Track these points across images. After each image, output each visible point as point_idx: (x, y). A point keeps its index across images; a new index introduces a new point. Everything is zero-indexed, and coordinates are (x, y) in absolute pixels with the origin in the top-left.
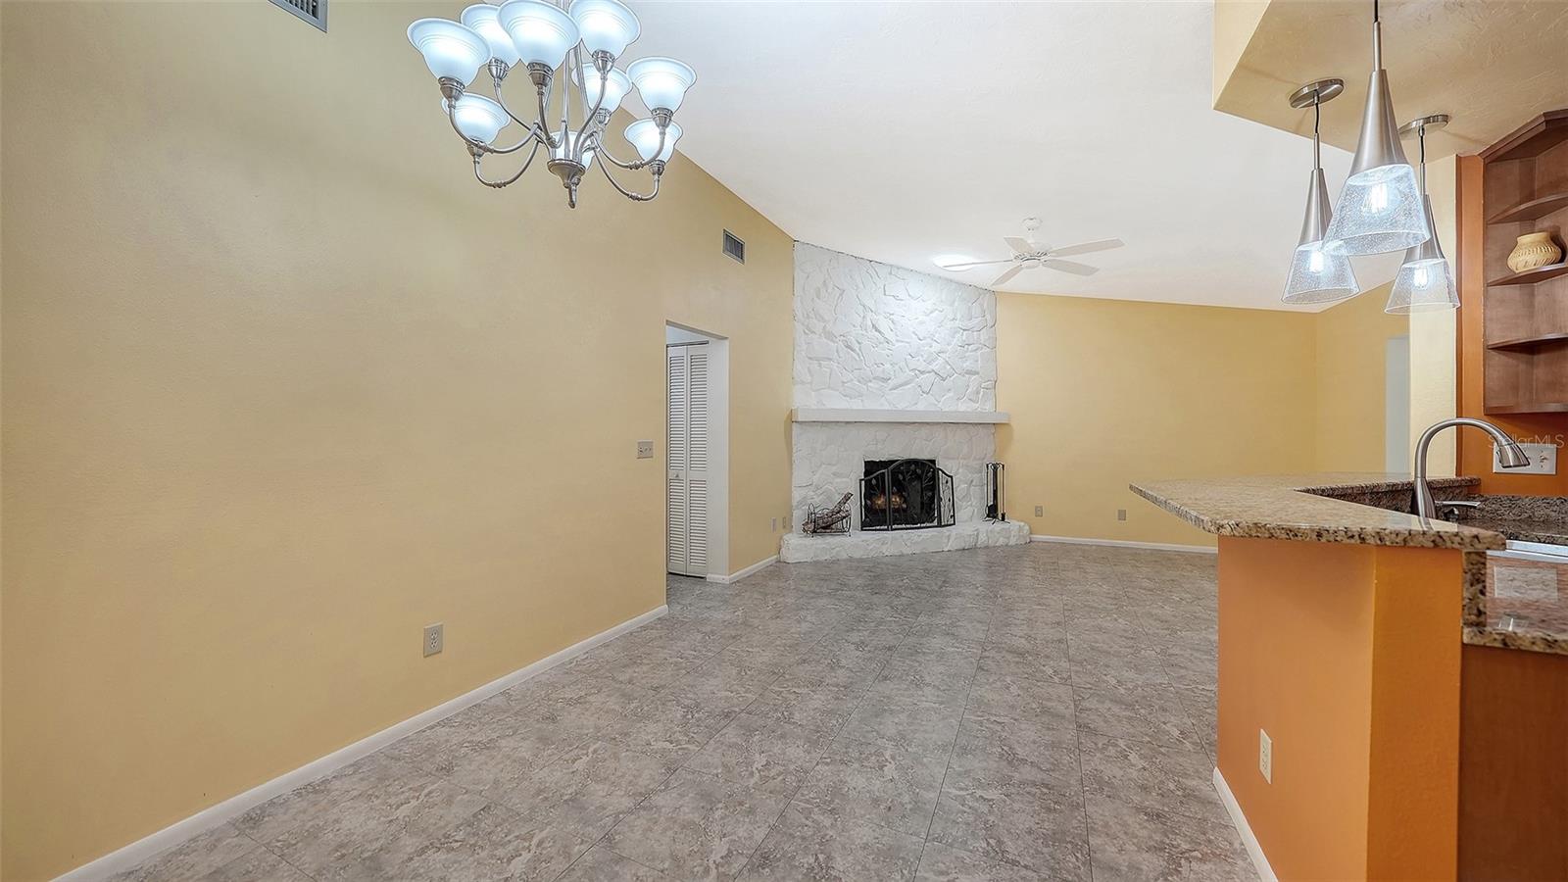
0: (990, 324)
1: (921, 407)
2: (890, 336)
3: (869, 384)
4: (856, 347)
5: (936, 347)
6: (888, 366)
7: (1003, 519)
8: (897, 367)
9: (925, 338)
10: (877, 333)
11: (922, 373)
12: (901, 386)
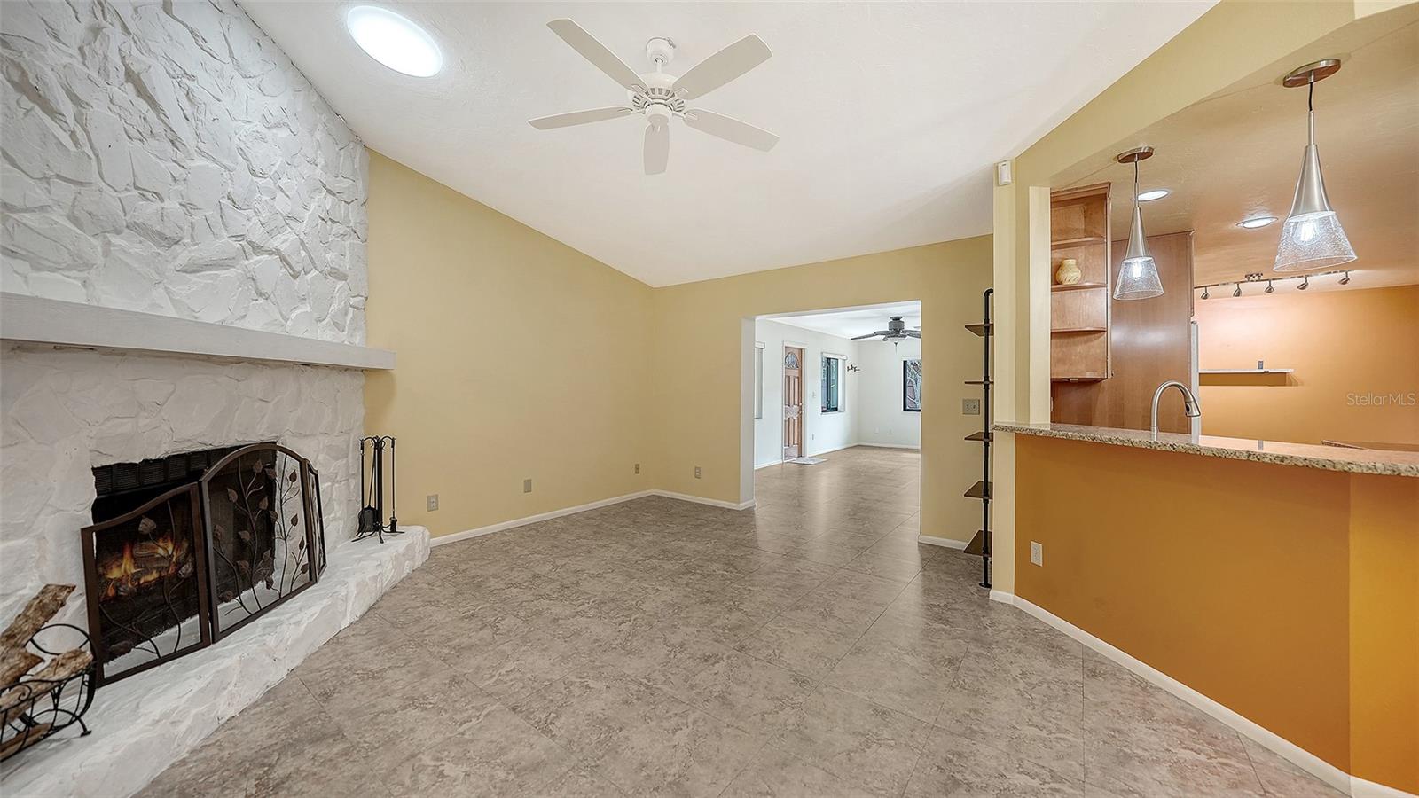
0: (362, 199)
1: (255, 323)
2: (184, 132)
3: (114, 239)
4: (68, 109)
5: (282, 205)
6: (172, 205)
7: (393, 529)
8: (197, 218)
9: (263, 175)
10: (143, 105)
11: (257, 249)
12: (208, 266)
